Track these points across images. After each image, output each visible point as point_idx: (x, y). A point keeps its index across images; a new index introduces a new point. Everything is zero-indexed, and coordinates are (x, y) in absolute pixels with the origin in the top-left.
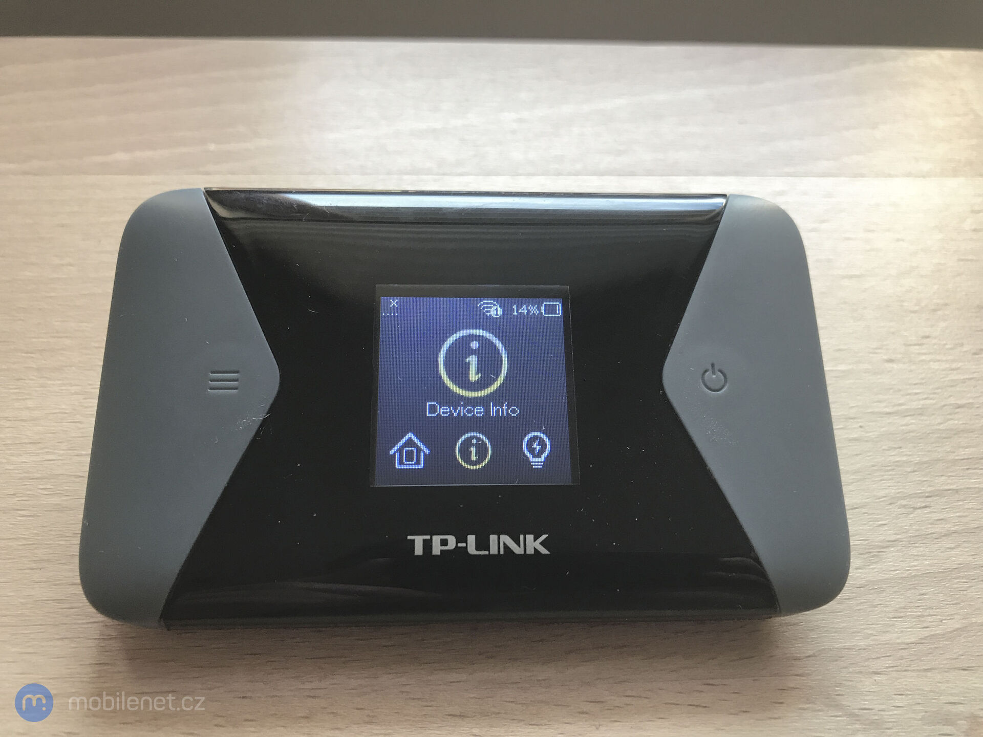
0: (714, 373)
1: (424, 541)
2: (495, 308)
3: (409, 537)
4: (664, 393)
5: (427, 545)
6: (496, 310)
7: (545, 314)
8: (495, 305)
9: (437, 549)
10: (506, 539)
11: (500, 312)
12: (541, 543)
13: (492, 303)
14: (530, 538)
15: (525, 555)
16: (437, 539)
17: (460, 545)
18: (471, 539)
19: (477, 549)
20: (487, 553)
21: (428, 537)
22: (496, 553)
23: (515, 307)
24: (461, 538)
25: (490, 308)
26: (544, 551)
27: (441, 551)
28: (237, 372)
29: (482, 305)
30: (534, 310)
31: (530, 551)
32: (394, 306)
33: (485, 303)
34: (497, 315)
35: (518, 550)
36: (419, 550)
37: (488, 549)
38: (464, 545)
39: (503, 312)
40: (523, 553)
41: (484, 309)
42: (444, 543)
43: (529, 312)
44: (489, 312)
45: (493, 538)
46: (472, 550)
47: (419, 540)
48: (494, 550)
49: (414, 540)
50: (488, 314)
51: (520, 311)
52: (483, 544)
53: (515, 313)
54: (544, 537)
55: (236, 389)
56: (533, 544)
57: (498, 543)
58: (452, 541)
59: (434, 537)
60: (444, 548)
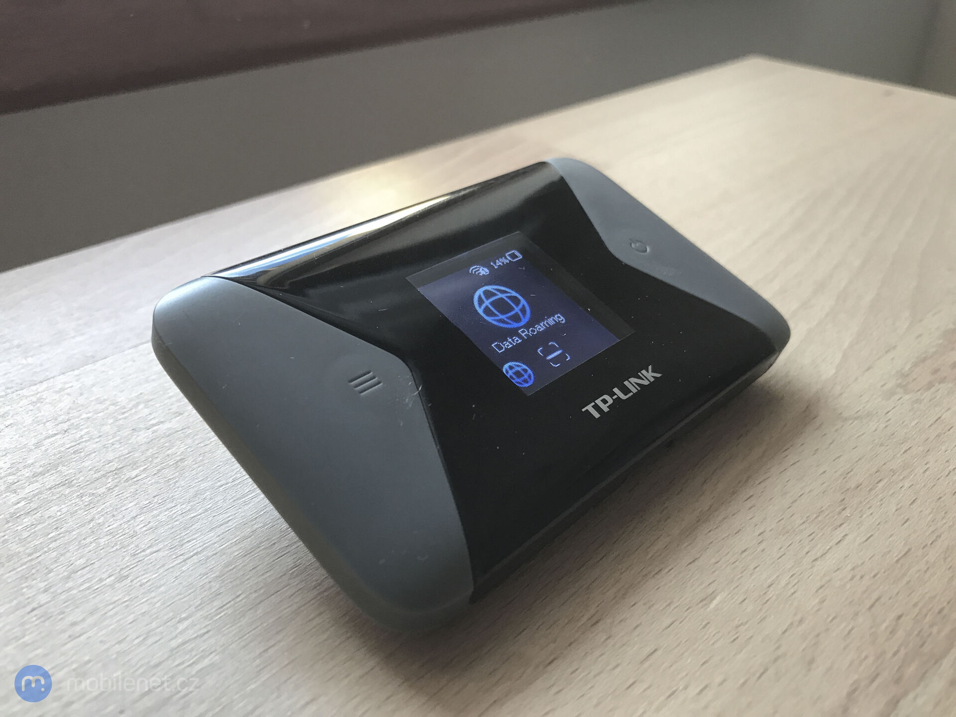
0: (636, 243)
1: (593, 407)
2: (481, 269)
3: (583, 410)
5: (596, 407)
6: (483, 270)
7: (513, 260)
8: (479, 268)
9: (605, 408)
10: (632, 380)
11: (488, 271)
12: (653, 372)
13: (476, 268)
15: (651, 383)
16: (598, 402)
18: (617, 391)
19: (626, 395)
20: (631, 394)
21: (593, 404)
22: (637, 390)
23: (492, 264)
24: (612, 394)
25: (479, 270)
26: (658, 375)
27: (608, 407)
28: (369, 372)
29: (472, 271)
31: (651, 379)
33: (473, 269)
35: (645, 382)
37: (631, 391)
38: (615, 397)
40: (649, 382)
41: (475, 272)
42: (605, 401)
43: (503, 263)
44: (480, 273)
45: (627, 383)
46: (623, 397)
47: (590, 408)
48: (634, 390)
49: (587, 410)
50: (481, 274)
51: (498, 264)
52: (626, 391)
53: (496, 267)
54: (650, 367)
55: (379, 383)
56: (649, 375)
57: (632, 385)
59: (596, 402)
60: (608, 405)
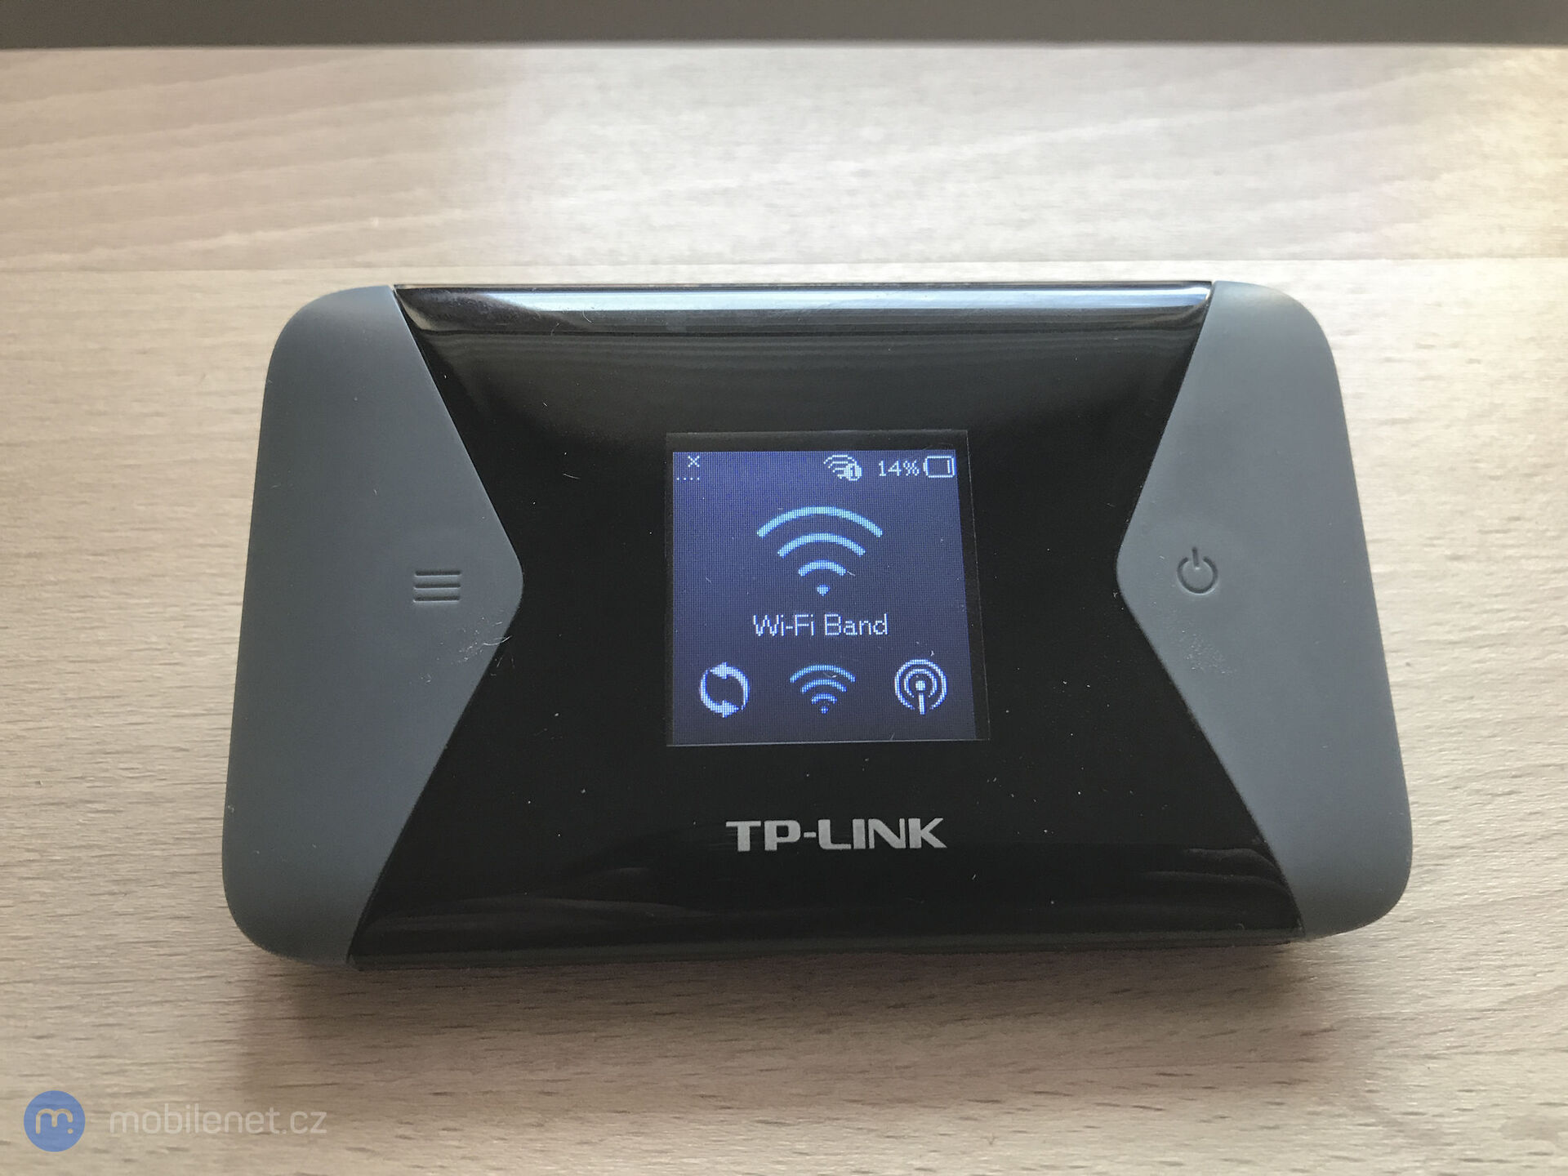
0: (1197, 564)
1: (752, 829)
2: (850, 465)
3: (729, 824)
4: (1119, 595)
5: (757, 835)
6: (853, 469)
7: (930, 474)
8: (850, 461)
9: (771, 842)
10: (876, 825)
11: (859, 472)
12: (933, 832)
13: (844, 459)
14: (915, 823)
15: (908, 850)
16: (771, 827)
17: (807, 835)
18: (824, 826)
19: (834, 841)
20: (848, 847)
21: (758, 824)
22: (863, 846)
23: (881, 464)
24: (809, 825)
25: (844, 466)
26: (937, 843)
27: (779, 845)
28: (457, 573)
29: (830, 461)
30: (911, 468)
31: (915, 843)
32: (694, 466)
33: (835, 459)
34: (854, 477)
35: (897, 843)
36: (744, 844)
37: (850, 841)
38: (813, 835)
39: (863, 471)
40: (904, 846)
41: (833, 467)
42: (783, 832)
43: (904, 471)
44: (842, 472)
45: (858, 824)
46: (826, 842)
47: (744, 829)
48: (859, 843)
49: (736, 828)
50: (840, 476)
51: (891, 470)
52: (842, 832)
53: (883, 474)
54: (937, 821)
55: (456, 598)
56: (919, 833)
57: (865, 831)
58: (794, 827)
59: (767, 824)
60: (783, 840)
